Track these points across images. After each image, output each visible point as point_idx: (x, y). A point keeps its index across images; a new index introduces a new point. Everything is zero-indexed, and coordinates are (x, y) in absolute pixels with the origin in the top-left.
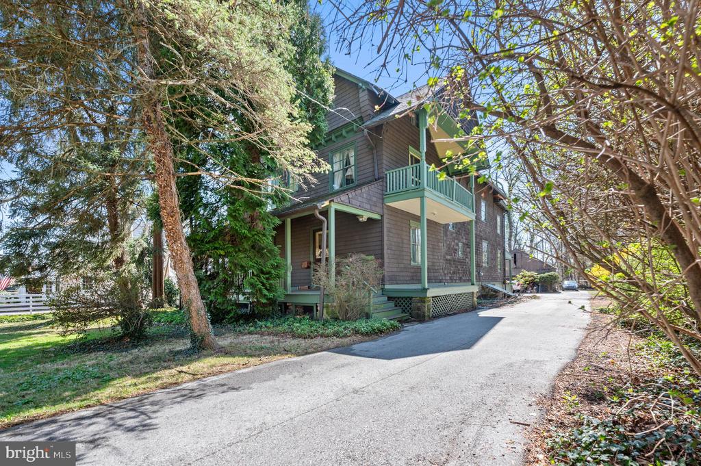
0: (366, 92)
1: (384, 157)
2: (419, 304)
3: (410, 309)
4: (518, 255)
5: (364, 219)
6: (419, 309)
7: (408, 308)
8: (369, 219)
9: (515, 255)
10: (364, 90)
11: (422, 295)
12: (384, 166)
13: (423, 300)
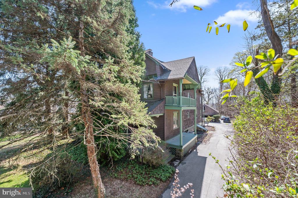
0: (159, 66)
1: (165, 91)
2: (179, 152)
3: (175, 153)
4: (206, 107)
5: (158, 117)
6: (179, 154)
7: (174, 152)
8: (160, 116)
9: (205, 107)
10: (158, 65)
11: (180, 148)
12: (165, 94)
13: (181, 150)
